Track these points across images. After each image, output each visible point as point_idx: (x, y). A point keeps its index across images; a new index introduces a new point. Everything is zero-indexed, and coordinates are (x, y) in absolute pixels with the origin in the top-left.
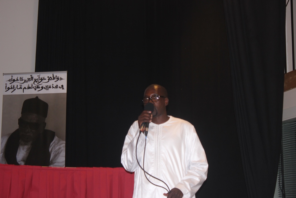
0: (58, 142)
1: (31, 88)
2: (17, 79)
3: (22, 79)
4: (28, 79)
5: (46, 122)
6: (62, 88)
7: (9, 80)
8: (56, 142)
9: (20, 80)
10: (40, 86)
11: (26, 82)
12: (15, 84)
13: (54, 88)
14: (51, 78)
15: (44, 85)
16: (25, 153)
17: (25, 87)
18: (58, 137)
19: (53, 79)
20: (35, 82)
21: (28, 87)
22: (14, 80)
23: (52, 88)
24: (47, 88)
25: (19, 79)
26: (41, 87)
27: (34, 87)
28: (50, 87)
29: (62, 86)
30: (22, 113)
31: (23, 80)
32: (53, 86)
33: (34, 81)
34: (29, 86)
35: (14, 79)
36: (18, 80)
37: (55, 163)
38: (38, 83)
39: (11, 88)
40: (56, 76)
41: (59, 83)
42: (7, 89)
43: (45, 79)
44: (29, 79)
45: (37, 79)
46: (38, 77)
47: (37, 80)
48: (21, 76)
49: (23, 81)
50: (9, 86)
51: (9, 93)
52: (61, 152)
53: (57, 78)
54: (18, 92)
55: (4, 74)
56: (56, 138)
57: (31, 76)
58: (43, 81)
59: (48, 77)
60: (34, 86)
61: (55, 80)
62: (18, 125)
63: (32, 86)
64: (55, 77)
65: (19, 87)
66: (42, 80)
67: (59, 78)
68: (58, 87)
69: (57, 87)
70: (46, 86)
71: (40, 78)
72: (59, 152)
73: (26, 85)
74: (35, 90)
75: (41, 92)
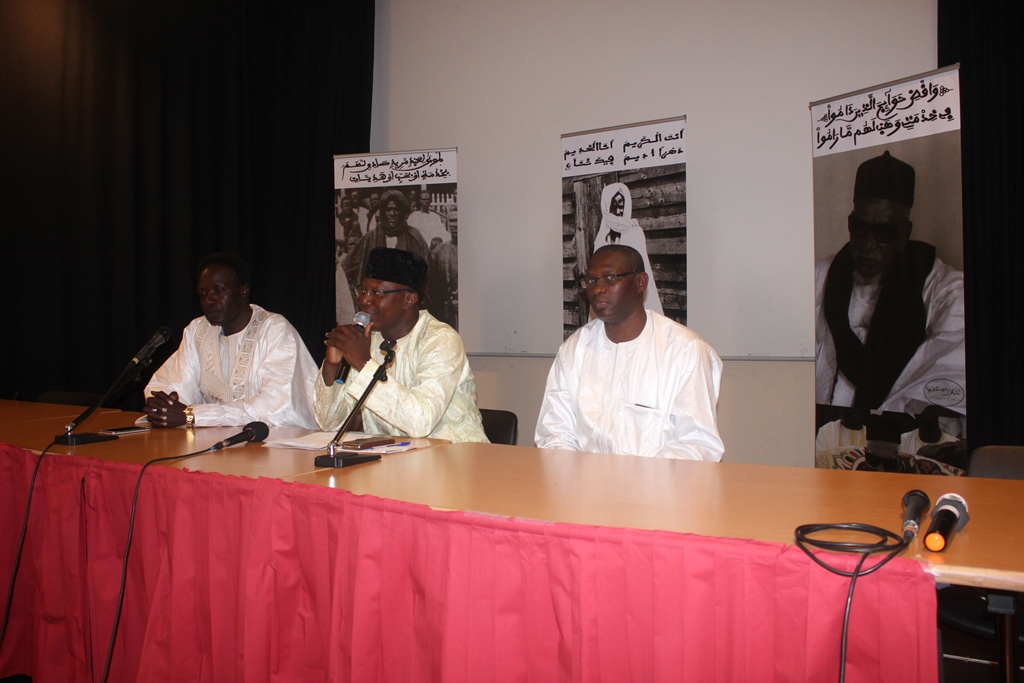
0: (945, 276)
1: (871, 130)
2: (841, 112)
3: (850, 108)
4: (864, 106)
5: (910, 220)
6: (947, 117)
7: (824, 119)
8: (939, 274)
9: (847, 114)
10: (893, 121)
11: (859, 116)
12: (836, 125)
13: (925, 122)
14: (917, 95)
15: (902, 116)
16: (867, 305)
17: (858, 131)
18: (942, 260)
19: (922, 95)
20: (880, 113)
21: (865, 130)
22: (834, 116)
23: (922, 121)
24: (910, 122)
25: (844, 111)
26: (894, 123)
27: (880, 127)
28: (917, 120)
29: (946, 111)
30: (855, 200)
31: (852, 112)
32: (923, 116)
33: (877, 108)
34: (868, 126)
35: (834, 114)
36: (843, 115)
37: (939, 333)
38: (886, 115)
39: (829, 138)
40: (931, 86)
41: (940, 104)
42: (821, 142)
43: (904, 99)
44: (866, 108)
45: (885, 103)
46: (888, 97)
47: (884, 106)
48: (848, 101)
49: (854, 115)
50: (824, 132)
51: (825, 150)
52: (953, 302)
53: (934, 91)
54: (844, 145)
55: (812, 105)
56: (938, 263)
57: (870, 96)
58: (899, 105)
59: (911, 92)
60: (878, 122)
61: (929, 97)
62: (848, 233)
63: (874, 123)
64: (927, 87)
65: (844, 133)
66: (895, 102)
67: (939, 90)
68: (938, 117)
69: (933, 116)
70: (907, 119)
71: (891, 100)
72: (946, 304)
73: (859, 125)
74: (882, 133)
75: (896, 138)
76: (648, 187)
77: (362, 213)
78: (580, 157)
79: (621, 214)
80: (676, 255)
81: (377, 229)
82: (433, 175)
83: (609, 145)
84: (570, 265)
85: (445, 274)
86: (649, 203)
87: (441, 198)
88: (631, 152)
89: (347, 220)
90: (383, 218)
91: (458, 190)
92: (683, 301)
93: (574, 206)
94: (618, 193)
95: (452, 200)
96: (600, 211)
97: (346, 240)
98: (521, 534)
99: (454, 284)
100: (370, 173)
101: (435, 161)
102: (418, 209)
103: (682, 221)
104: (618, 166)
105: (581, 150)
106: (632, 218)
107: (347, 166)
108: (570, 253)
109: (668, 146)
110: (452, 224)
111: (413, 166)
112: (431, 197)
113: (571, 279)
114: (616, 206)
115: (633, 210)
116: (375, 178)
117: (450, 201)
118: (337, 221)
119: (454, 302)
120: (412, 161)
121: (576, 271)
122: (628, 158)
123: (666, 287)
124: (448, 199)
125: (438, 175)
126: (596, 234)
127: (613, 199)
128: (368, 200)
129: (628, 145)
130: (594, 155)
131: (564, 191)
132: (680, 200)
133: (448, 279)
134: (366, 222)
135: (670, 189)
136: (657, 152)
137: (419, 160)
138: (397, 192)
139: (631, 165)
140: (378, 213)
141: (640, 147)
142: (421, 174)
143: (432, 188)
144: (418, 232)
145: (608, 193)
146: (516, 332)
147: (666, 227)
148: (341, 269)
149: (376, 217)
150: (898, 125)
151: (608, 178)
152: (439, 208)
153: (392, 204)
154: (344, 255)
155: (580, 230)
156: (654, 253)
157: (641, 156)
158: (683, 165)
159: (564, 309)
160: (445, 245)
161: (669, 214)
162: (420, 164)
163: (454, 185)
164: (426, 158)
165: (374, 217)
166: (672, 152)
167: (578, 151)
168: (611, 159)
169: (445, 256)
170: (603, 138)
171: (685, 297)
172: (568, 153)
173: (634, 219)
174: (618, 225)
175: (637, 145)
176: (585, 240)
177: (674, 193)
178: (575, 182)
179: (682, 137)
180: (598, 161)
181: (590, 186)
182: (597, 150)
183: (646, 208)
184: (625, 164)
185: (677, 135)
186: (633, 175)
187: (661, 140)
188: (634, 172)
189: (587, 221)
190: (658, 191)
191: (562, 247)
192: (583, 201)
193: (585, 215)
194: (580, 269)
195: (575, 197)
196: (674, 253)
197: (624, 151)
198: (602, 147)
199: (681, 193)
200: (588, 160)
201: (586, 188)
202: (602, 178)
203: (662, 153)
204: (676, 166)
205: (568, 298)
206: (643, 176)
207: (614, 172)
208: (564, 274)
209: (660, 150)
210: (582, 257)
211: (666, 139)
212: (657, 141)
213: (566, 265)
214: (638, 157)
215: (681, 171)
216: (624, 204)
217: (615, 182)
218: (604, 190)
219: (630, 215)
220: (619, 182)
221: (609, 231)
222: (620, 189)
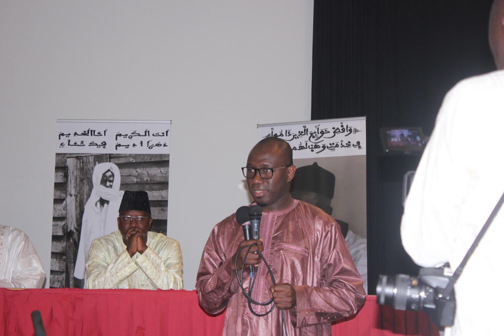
0: (355, 241)
1: (304, 148)
2: (281, 134)
3: (289, 132)
4: (299, 132)
6: (357, 146)
8: (350, 240)
9: (286, 135)
10: (321, 144)
11: (296, 138)
13: (343, 148)
14: (338, 131)
15: (327, 142)
17: (294, 147)
19: (341, 131)
20: (311, 138)
21: (299, 147)
23: (341, 147)
24: (332, 147)
25: (284, 133)
26: (321, 146)
27: (311, 147)
28: (337, 146)
29: (357, 143)
31: (290, 135)
32: (342, 144)
33: (309, 135)
34: (302, 145)
35: (276, 134)
36: (283, 136)
38: (316, 140)
40: (347, 126)
41: (353, 138)
43: (329, 132)
44: (301, 133)
45: (315, 132)
46: (317, 129)
47: (314, 135)
48: (288, 128)
49: (291, 137)
52: (360, 257)
53: (349, 130)
55: (258, 126)
56: (350, 234)
57: (304, 127)
58: (325, 135)
59: (334, 128)
60: (309, 144)
61: (346, 133)
63: (306, 144)
64: (345, 127)
66: (322, 133)
67: (353, 130)
68: (352, 146)
69: (348, 145)
70: (330, 144)
71: (320, 131)
72: (356, 258)
73: (295, 143)
74: (312, 151)
75: (323, 155)
76: (136, 168)
78: (75, 139)
79: (111, 186)
80: (158, 220)
83: (102, 133)
84: (59, 223)
86: (136, 180)
88: (121, 140)
93: (66, 176)
94: (109, 170)
96: (91, 183)
103: (164, 196)
104: (110, 150)
105: (76, 134)
106: (121, 189)
108: (59, 214)
109: (155, 140)
113: (60, 233)
114: (106, 180)
115: (121, 184)
121: (65, 228)
122: (120, 145)
127: (104, 175)
129: (120, 135)
130: (88, 139)
131: (57, 163)
132: (163, 180)
135: (155, 172)
136: (145, 144)
139: (121, 151)
141: (131, 137)
145: (99, 170)
150: (324, 147)
151: (100, 158)
155: (71, 195)
157: (131, 145)
158: (169, 155)
159: (52, 258)
161: (153, 190)
166: (158, 145)
167: (72, 134)
168: (104, 144)
170: (97, 127)
172: (63, 135)
174: (108, 195)
175: (128, 137)
176: (76, 204)
177: (159, 175)
178: (68, 158)
179: (167, 135)
180: (91, 144)
181: (83, 163)
182: (92, 135)
183: (133, 184)
184: (116, 149)
185: (163, 133)
186: (123, 159)
187: (149, 135)
188: (124, 156)
189: (78, 189)
190: (145, 172)
191: (52, 208)
192: (75, 173)
193: (77, 184)
194: (69, 226)
195: (68, 169)
196: (156, 218)
197: (116, 139)
198: (96, 134)
199: (164, 175)
200: (82, 142)
201: (78, 164)
202: (94, 157)
203: (150, 145)
204: (161, 155)
205: (56, 249)
206: (132, 159)
207: (106, 154)
208: (53, 229)
209: (148, 142)
210: (71, 217)
211: (153, 135)
212: (146, 135)
213: (56, 223)
214: (128, 145)
215: (165, 159)
216: (113, 179)
217: (107, 161)
218: (96, 167)
219: (119, 188)
220: (110, 161)
221: (99, 198)
222: (111, 168)
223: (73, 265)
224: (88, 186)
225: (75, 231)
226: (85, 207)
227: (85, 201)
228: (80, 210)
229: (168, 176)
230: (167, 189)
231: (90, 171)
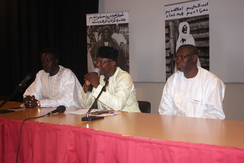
76: (195, 23)
77: (96, 34)
78: (172, 13)
79: (186, 33)
80: (205, 47)
81: (101, 39)
82: (120, 21)
83: (181, 9)
84: (168, 51)
85: (125, 55)
86: (196, 29)
87: (123, 28)
88: (189, 11)
89: (91, 36)
90: (103, 35)
91: (129, 26)
92: (208, 63)
93: (169, 30)
94: (185, 26)
95: (127, 29)
96: (178, 32)
97: (91, 43)
98: (153, 144)
99: (128, 58)
100: (99, 20)
101: (121, 15)
102: (115, 32)
103: (208, 35)
104: (185, 16)
105: (172, 11)
106: (190, 34)
107: (91, 18)
108: (168, 47)
109: (203, 8)
110: (127, 37)
111: (113, 18)
112: (120, 28)
113: (169, 56)
115: (190, 31)
116: (100, 22)
117: (126, 29)
118: (88, 37)
119: (128, 64)
120: (113, 16)
121: (170, 53)
122: (188, 13)
123: (202, 58)
124: (125, 29)
125: (122, 20)
126: (177, 40)
127: (183, 28)
128: (98, 29)
129: (188, 8)
130: (176, 12)
131: (166, 25)
132: (207, 27)
133: (126, 56)
134: (98, 37)
135: (203, 23)
136: (199, 11)
137: (115, 15)
138: (108, 27)
139: (190, 16)
140: (102, 34)
141: (192, 9)
142: (116, 20)
143: (120, 25)
144: (115, 40)
145: (181, 26)
146: (149, 74)
147: (202, 37)
148: (89, 53)
149: (101, 35)
151: (181, 20)
152: (122, 32)
153: (106, 31)
154: (90, 49)
155: (171, 39)
156: (198, 46)
157: (193, 12)
158: (208, 15)
159: (166, 66)
160: (125, 45)
161: (203, 33)
162: (116, 17)
163: (127, 24)
164: (118, 15)
165: (100, 36)
166: (204, 10)
167: (170, 11)
168: (182, 14)
169: (125, 48)
170: (179, 6)
171: (209, 62)
172: (167, 12)
173: (191, 35)
174: (185, 37)
175: (191, 8)
176: (173, 42)
177: (205, 25)
178: (170, 22)
179: (207, 5)
180: (178, 14)
181: (175, 23)
182: (177, 10)
183: (195, 30)
184: (187, 15)
185: (206, 4)
186: (190, 19)
187: (200, 6)
188: (190, 18)
189: (174, 35)
190: (199, 24)
191: (165, 45)
192: (172, 28)
193: (173, 33)
194: (172, 52)
195: (170, 27)
196: (205, 46)
197: (187, 11)
198: (179, 9)
199: (207, 25)
200: (174, 14)
201: (173, 24)
202: (179, 20)
203: (201, 11)
204: (205, 15)
205: (168, 62)
206: (194, 19)
207: (184, 18)
208: (166, 54)
209: (200, 10)
210: (172, 48)
211: (202, 6)
212: (199, 7)
213: (167, 51)
214: (192, 13)
215: (207, 17)
216: (187, 29)
217: (184, 22)
218: (180, 24)
219: (189, 33)
220: (185, 21)
221: (182, 39)
222: (186, 24)
223: (174, 69)
224: (177, 34)
225: (174, 54)
226: (177, 43)
227: (176, 40)
228: (175, 45)
229: (209, 25)
230: (209, 32)
231: (178, 26)
